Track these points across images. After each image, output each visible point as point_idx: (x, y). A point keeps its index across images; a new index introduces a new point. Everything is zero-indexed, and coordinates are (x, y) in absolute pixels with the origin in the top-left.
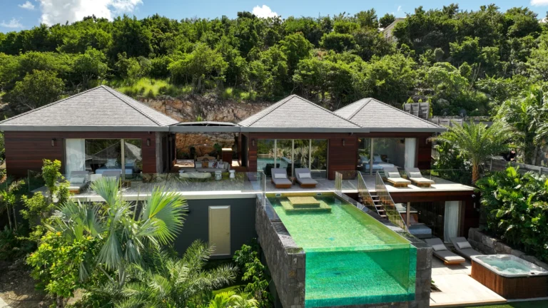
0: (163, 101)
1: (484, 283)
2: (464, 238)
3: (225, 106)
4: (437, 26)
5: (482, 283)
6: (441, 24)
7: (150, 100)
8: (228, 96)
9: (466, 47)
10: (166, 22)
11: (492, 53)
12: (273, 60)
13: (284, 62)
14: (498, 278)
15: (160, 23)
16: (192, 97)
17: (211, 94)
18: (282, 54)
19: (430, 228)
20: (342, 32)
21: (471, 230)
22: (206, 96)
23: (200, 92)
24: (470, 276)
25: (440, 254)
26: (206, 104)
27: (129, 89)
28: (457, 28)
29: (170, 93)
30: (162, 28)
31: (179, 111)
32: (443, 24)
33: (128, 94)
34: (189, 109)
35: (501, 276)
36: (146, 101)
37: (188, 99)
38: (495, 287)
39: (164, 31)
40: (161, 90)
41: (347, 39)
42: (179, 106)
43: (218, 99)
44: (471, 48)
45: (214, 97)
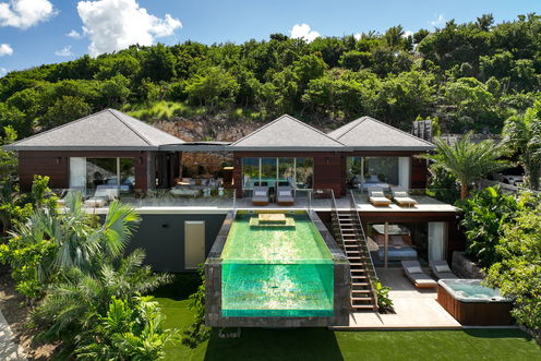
0: (176, 122)
1: (446, 308)
3: (234, 126)
4: (467, 39)
6: (472, 37)
7: (164, 123)
8: (237, 117)
9: (498, 60)
10: (197, 48)
11: (526, 66)
12: (286, 80)
13: (296, 83)
14: (456, 303)
15: (191, 49)
16: (204, 118)
17: (222, 114)
18: (295, 74)
20: (362, 50)
21: (455, 253)
22: (217, 117)
23: (212, 114)
24: (436, 300)
25: (411, 276)
26: (217, 124)
27: (146, 111)
29: (184, 114)
30: (192, 53)
31: (191, 131)
32: (474, 37)
33: (144, 118)
34: (200, 130)
35: (458, 301)
36: (160, 122)
37: (200, 120)
38: (454, 313)
39: (194, 56)
40: (176, 112)
41: (366, 57)
42: (191, 127)
43: (229, 119)
44: (503, 62)
45: (224, 118)
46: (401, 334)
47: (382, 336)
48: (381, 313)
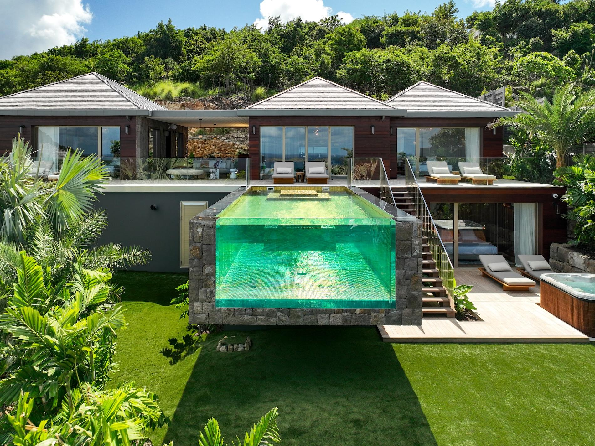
0: (183, 103)
1: (557, 315)
2: (541, 256)
4: (536, 13)
5: (555, 315)
6: (540, 10)
7: (168, 103)
8: (257, 95)
9: (575, 34)
10: (213, 32)
12: (316, 56)
13: (329, 57)
14: (575, 303)
15: (206, 33)
16: (217, 99)
17: (239, 95)
18: (327, 49)
19: (495, 245)
20: (408, 25)
21: (553, 246)
22: (233, 98)
23: (227, 94)
24: (538, 304)
25: (498, 275)
27: (148, 90)
28: (562, 13)
29: (193, 94)
30: (208, 37)
32: (543, 10)
33: (146, 96)
35: (579, 299)
36: (163, 103)
37: (212, 101)
38: (573, 319)
39: (208, 40)
40: (185, 91)
41: (413, 31)
43: (247, 100)
44: (583, 35)
45: (242, 99)
46: (496, 348)
47: (466, 350)
48: (460, 320)
